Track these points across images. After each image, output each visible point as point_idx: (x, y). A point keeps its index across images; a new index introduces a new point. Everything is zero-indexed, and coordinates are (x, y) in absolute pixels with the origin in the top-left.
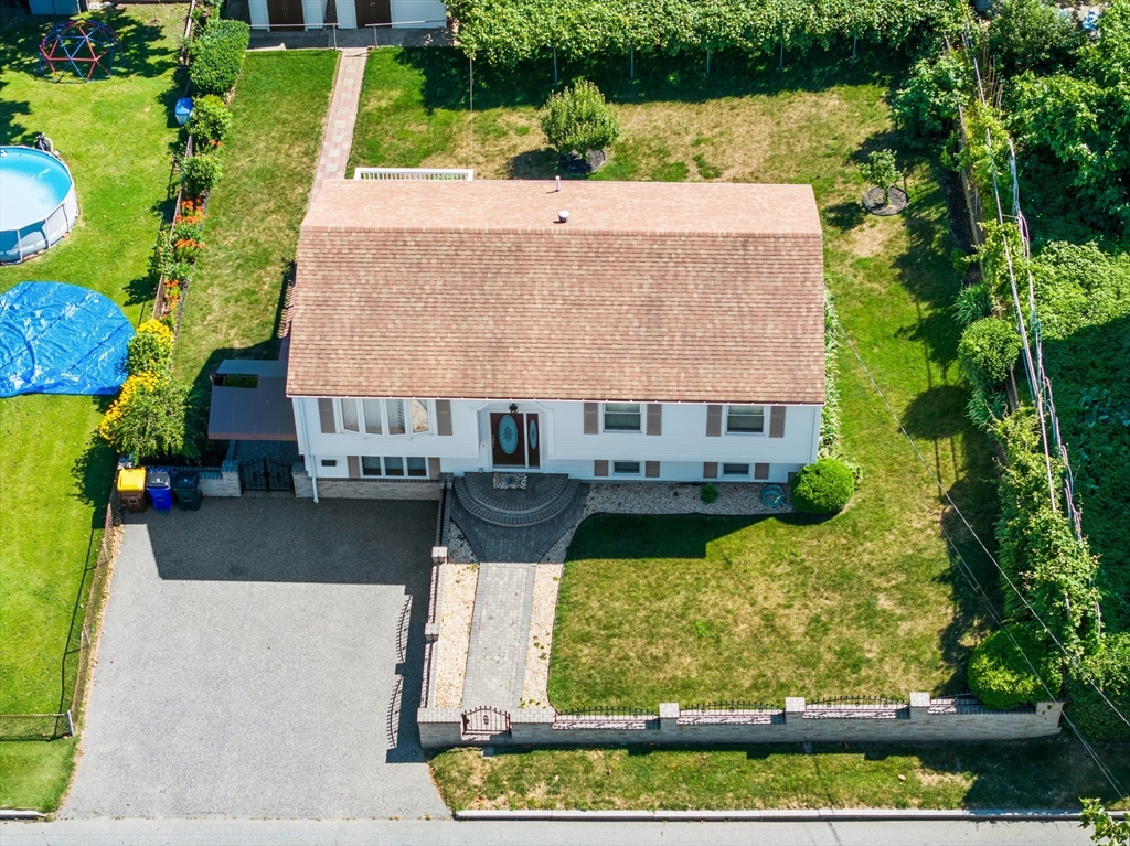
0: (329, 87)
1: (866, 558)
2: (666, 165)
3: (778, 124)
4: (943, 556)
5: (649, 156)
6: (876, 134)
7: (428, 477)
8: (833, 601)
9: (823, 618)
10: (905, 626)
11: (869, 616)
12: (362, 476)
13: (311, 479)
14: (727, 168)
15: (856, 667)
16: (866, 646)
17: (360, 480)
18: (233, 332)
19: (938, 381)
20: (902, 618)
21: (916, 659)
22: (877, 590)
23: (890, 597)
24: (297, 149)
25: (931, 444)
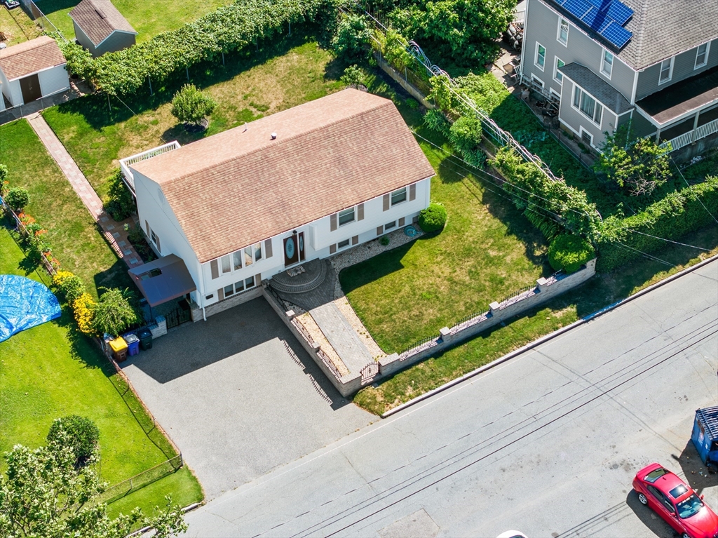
0: (37, 137)
1: (471, 239)
2: (239, 113)
3: (277, 75)
4: (501, 225)
5: (228, 112)
6: (327, 64)
7: (255, 286)
8: (472, 262)
9: (473, 270)
10: (508, 259)
11: (490, 261)
12: (225, 298)
13: (202, 309)
14: (270, 103)
15: (501, 282)
16: (499, 273)
17: (224, 300)
18: (95, 264)
19: (443, 157)
20: (504, 256)
21: (523, 269)
22: (486, 249)
23: (493, 250)
24: (48, 172)
25: (460, 183)
